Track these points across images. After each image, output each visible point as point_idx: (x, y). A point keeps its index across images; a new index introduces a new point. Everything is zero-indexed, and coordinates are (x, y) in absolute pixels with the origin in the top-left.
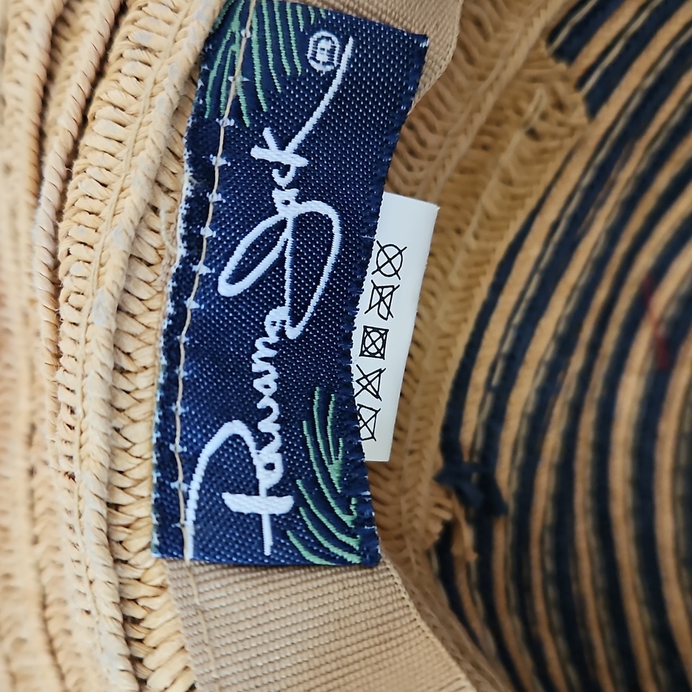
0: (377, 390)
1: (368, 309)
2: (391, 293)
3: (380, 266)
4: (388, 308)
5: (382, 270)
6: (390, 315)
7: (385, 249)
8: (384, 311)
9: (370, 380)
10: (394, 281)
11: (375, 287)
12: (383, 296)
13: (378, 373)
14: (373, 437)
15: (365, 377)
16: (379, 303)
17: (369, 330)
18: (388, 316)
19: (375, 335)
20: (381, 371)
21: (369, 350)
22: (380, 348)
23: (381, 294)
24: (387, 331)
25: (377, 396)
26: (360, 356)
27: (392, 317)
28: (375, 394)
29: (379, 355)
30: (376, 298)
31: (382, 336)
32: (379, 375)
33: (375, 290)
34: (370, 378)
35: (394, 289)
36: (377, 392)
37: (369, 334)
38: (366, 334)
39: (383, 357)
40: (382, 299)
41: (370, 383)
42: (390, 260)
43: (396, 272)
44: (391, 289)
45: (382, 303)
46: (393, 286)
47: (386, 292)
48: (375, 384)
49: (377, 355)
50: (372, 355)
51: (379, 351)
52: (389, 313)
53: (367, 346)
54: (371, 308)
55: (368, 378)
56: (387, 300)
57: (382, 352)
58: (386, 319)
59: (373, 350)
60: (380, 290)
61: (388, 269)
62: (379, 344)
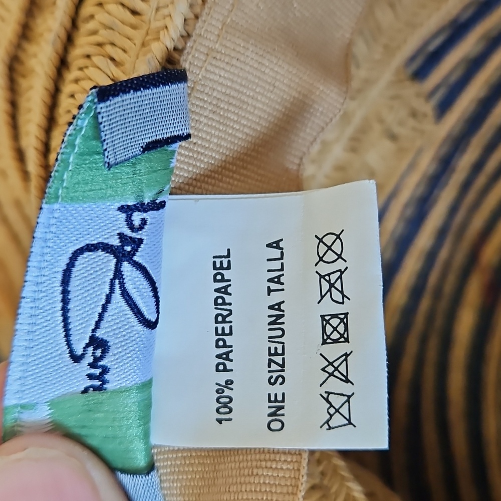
0: (345, 374)
1: (320, 298)
2: (340, 277)
3: (321, 256)
4: (342, 292)
5: (323, 259)
6: (345, 298)
7: (323, 240)
8: (337, 296)
9: (336, 366)
10: (340, 265)
11: (321, 277)
12: (332, 282)
13: (344, 357)
14: (350, 423)
15: (331, 364)
16: (330, 290)
17: (327, 318)
18: (343, 299)
19: (334, 322)
20: (347, 355)
21: (331, 337)
22: (342, 333)
23: (329, 282)
24: (346, 314)
25: (347, 381)
26: (322, 345)
27: (349, 299)
28: (344, 379)
29: (342, 340)
30: (325, 286)
31: (342, 320)
32: (346, 360)
33: (322, 279)
34: (336, 364)
35: (342, 273)
36: (346, 377)
37: (328, 322)
38: (324, 322)
39: (347, 340)
40: (332, 285)
41: (336, 369)
42: (329, 248)
43: (340, 256)
44: (339, 273)
45: (333, 289)
46: (340, 270)
47: (333, 278)
48: (342, 369)
49: (340, 340)
50: (336, 341)
51: (342, 336)
52: (344, 296)
53: (328, 334)
54: (322, 297)
55: (334, 364)
56: (338, 285)
57: (345, 336)
58: (343, 303)
59: (335, 336)
60: (327, 278)
61: (330, 256)
62: (341, 329)
